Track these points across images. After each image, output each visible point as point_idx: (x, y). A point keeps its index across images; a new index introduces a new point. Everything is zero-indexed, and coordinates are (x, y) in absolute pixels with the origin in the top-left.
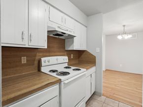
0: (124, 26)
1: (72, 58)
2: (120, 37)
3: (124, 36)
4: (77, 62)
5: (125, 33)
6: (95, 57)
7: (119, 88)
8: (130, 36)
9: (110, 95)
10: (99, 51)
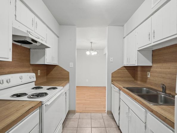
0: (91, 43)
1: (39, 74)
2: (88, 53)
3: (91, 52)
4: (46, 80)
5: (92, 50)
6: (68, 73)
7: (89, 102)
8: (96, 53)
9: (83, 110)
10: (72, 66)
